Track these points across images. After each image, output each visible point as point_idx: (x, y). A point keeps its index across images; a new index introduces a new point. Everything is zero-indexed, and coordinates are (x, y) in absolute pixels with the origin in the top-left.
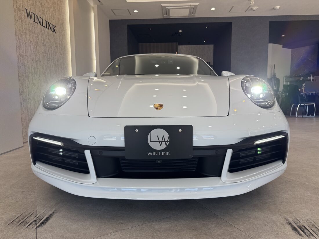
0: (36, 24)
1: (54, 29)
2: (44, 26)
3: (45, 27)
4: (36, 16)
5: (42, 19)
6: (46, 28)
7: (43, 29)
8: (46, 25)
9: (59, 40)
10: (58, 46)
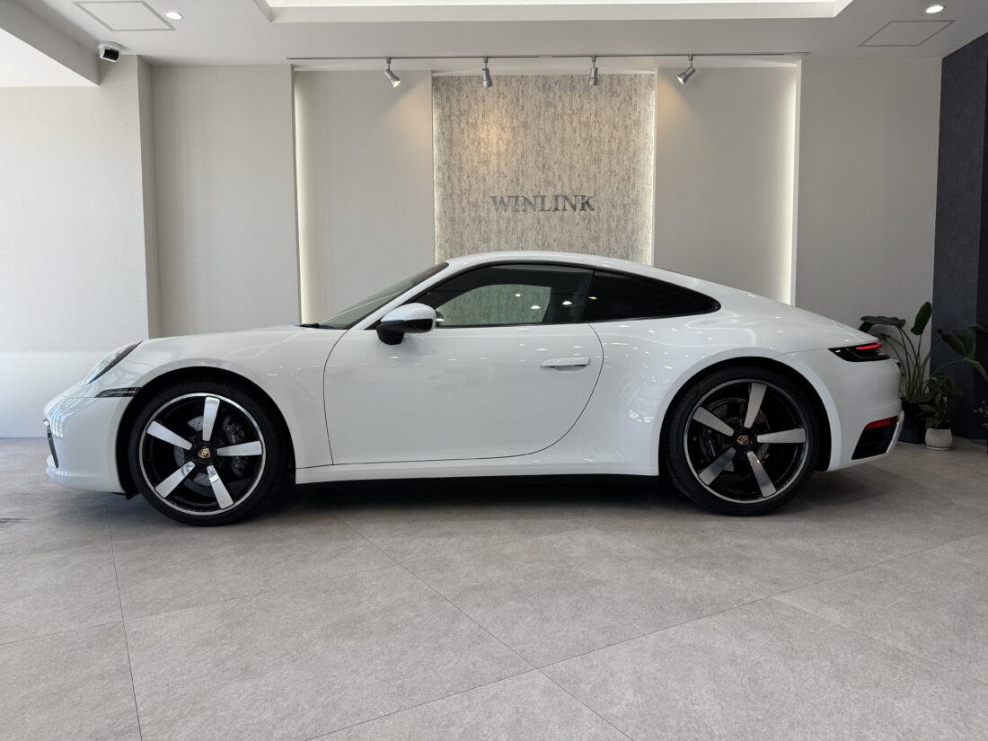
0: (521, 213)
1: (588, 203)
2: (546, 208)
3: (553, 209)
4: (521, 199)
6: (556, 209)
7: (542, 217)
8: (553, 204)
9: (608, 220)
10: (603, 236)
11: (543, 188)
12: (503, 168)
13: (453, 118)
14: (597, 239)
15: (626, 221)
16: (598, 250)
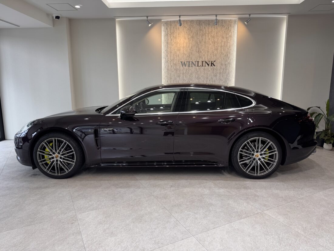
0: (191, 67)
1: (213, 64)
2: (199, 66)
3: (201, 66)
4: (191, 62)
5: (198, 62)
6: (203, 66)
7: (198, 69)
8: (202, 64)
9: (220, 69)
10: (218, 75)
11: (198, 59)
12: (185, 52)
13: (169, 35)
14: (216, 76)
15: (226, 70)
16: (216, 79)
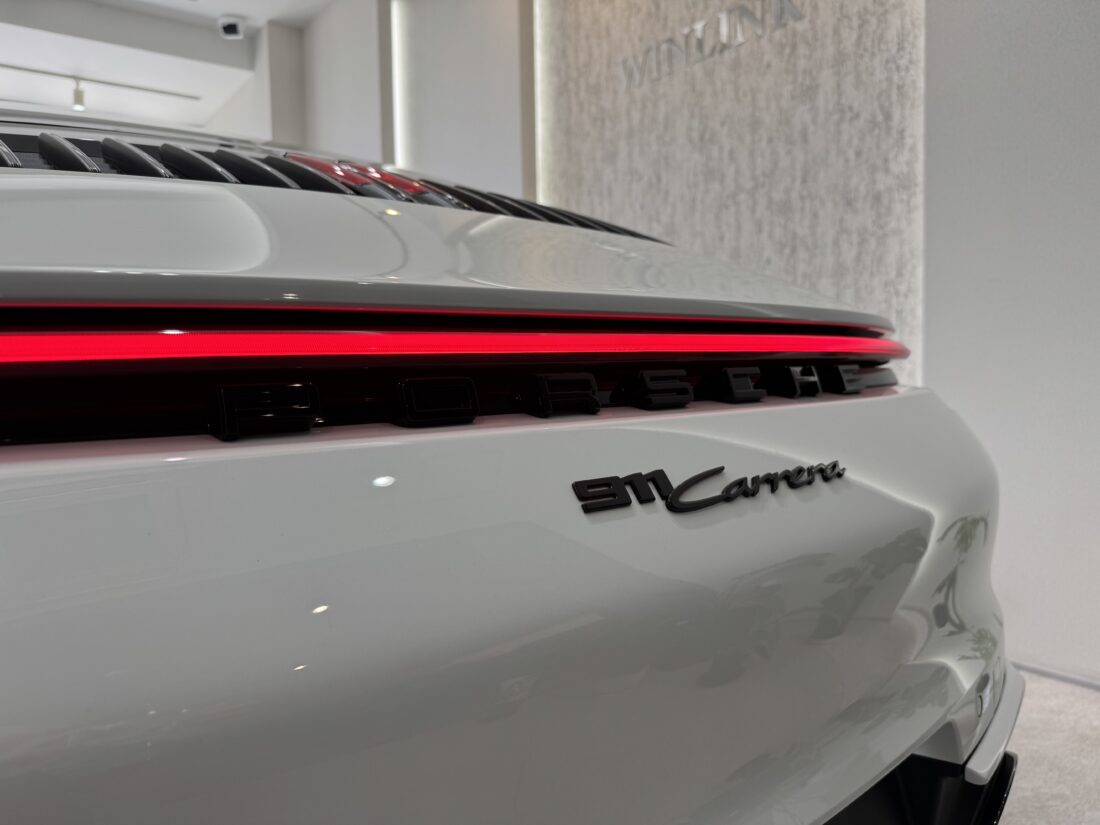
9: (836, 32)
10: (826, 78)
14: (809, 93)
15: (882, 19)
16: (814, 121)
